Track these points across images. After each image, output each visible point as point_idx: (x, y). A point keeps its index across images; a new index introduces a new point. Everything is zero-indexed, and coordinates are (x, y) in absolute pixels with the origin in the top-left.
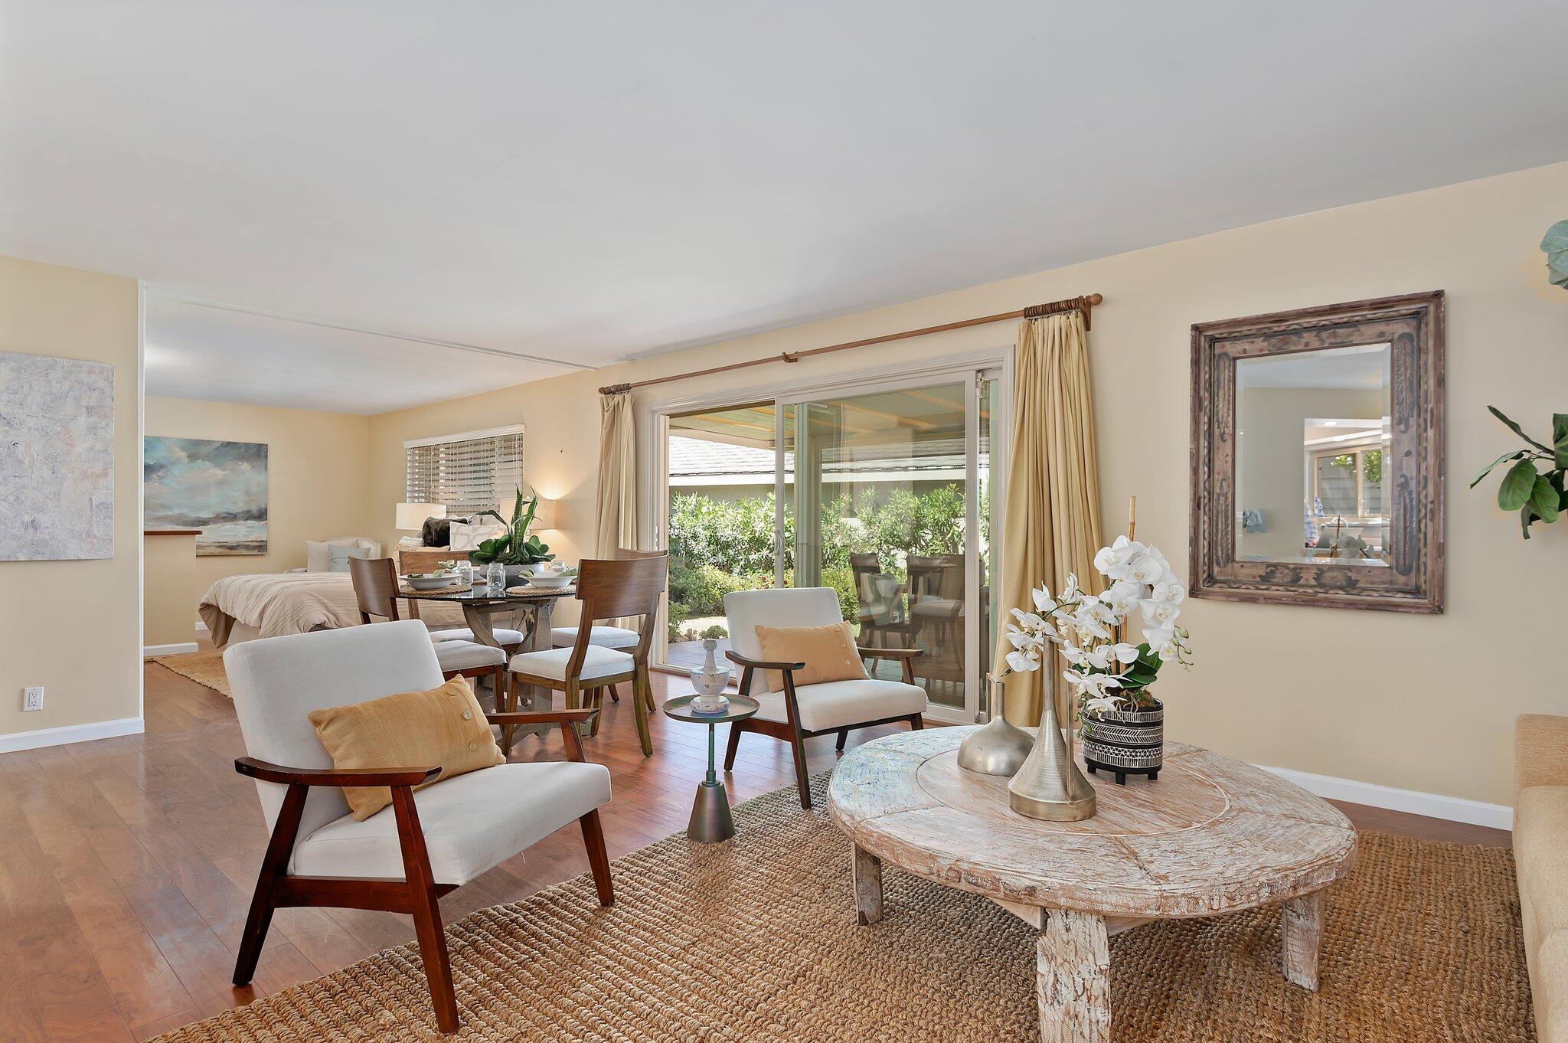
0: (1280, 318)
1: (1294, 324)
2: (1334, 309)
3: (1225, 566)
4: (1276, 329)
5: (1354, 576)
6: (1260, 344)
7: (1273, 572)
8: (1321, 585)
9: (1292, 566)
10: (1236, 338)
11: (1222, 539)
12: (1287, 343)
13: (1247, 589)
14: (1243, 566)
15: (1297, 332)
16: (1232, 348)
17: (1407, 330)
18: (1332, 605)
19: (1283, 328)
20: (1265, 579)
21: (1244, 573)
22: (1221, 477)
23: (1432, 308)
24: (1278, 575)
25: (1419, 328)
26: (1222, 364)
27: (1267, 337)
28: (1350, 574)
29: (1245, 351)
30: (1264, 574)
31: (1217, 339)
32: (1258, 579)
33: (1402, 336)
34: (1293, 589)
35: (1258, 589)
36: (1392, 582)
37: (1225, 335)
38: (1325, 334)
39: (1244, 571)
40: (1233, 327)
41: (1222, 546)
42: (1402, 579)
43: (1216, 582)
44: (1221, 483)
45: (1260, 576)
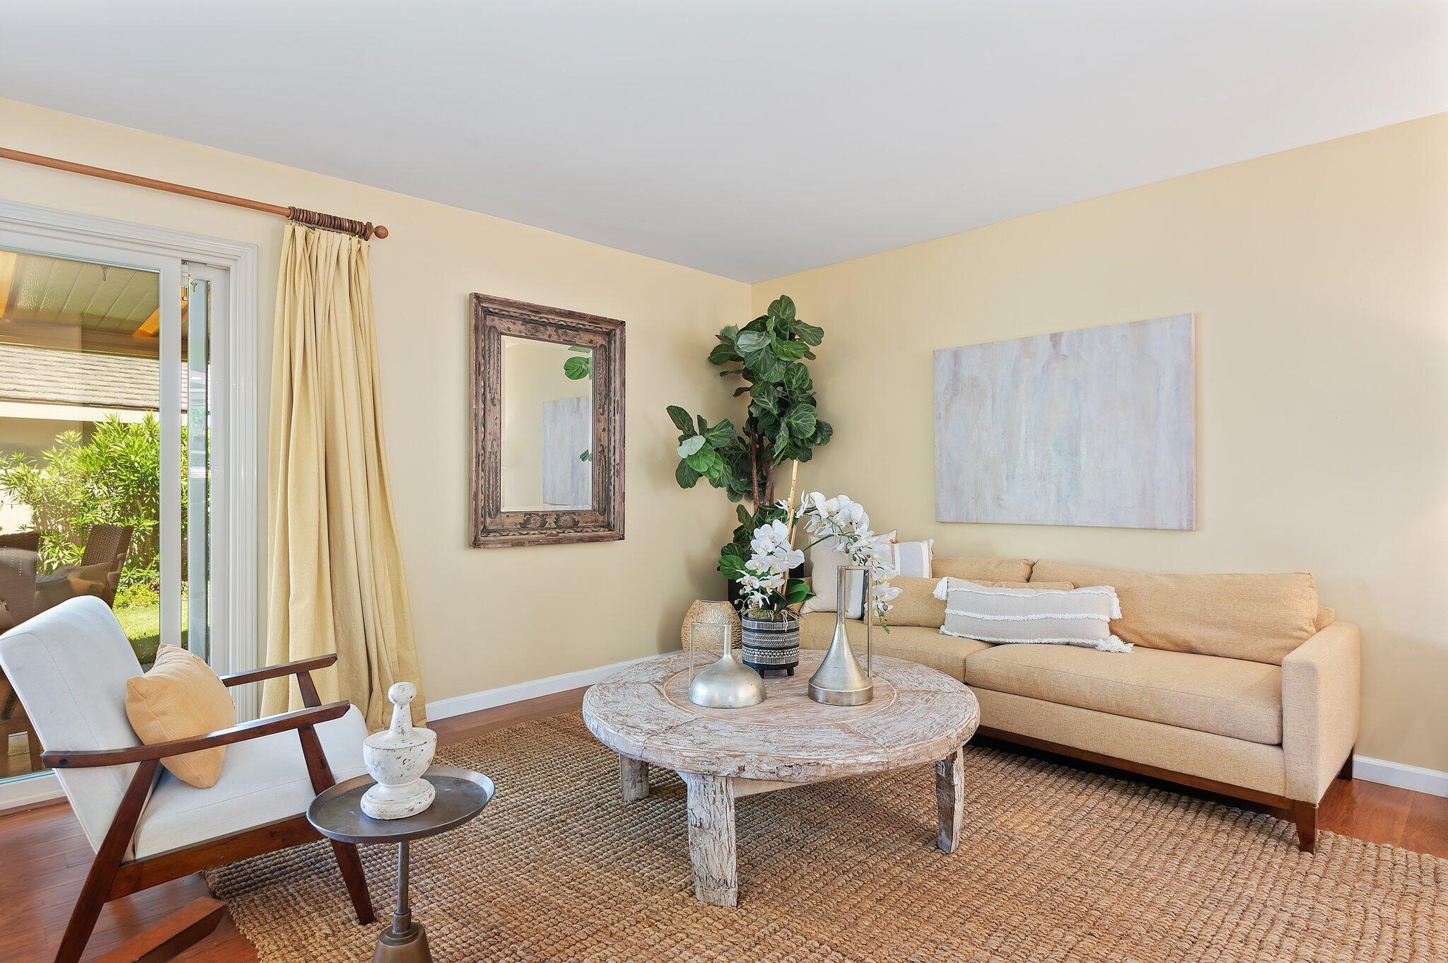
0: (537, 310)
1: (545, 317)
2: (571, 314)
3: (495, 517)
4: (532, 318)
5: (577, 518)
6: (519, 326)
7: (528, 519)
8: (559, 527)
9: (541, 514)
10: (503, 316)
11: (492, 494)
12: (537, 331)
13: (514, 535)
14: (508, 516)
15: (544, 325)
16: (502, 324)
17: (604, 343)
18: (570, 541)
19: (537, 318)
20: (524, 525)
21: (508, 522)
22: (492, 438)
23: (618, 332)
24: (532, 521)
25: (609, 343)
26: (492, 336)
27: (525, 322)
28: (574, 517)
29: (509, 329)
30: (523, 522)
31: (491, 312)
32: (519, 526)
33: (601, 345)
34: (544, 532)
35: (521, 534)
36: (596, 521)
37: (497, 311)
38: (560, 331)
39: (509, 520)
40: (505, 306)
41: (493, 499)
42: (601, 518)
43: (489, 532)
44: (492, 443)
45: (520, 524)
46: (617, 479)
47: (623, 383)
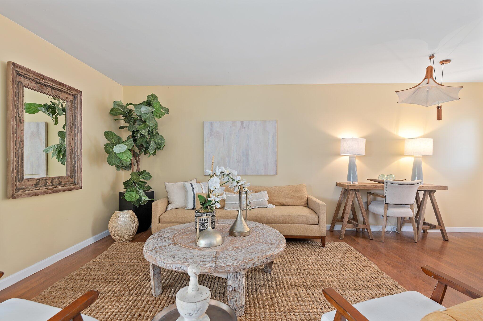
0: (44, 78)
1: (47, 82)
2: (59, 83)
3: (22, 182)
4: (41, 81)
5: (61, 180)
6: (33, 84)
7: (39, 182)
8: (53, 185)
9: (44, 179)
10: (26, 78)
11: (20, 169)
12: (42, 88)
13: (32, 190)
14: (28, 181)
15: (46, 86)
16: (25, 82)
17: (72, 99)
18: (60, 191)
19: (43, 82)
20: (36, 185)
21: (29, 184)
22: (20, 140)
23: (79, 96)
24: (41, 183)
25: (74, 100)
26: (20, 87)
27: (37, 83)
28: (60, 180)
29: (28, 85)
30: (36, 183)
31: (20, 74)
32: (34, 186)
33: (71, 100)
34: (47, 188)
35: (36, 190)
36: (69, 181)
37: (23, 74)
38: (53, 91)
39: (29, 183)
40: (28, 72)
41: (20, 172)
42: (71, 180)
43: (19, 190)
44: (20, 143)
45: (35, 184)
46: (79, 162)
47: (81, 119)
